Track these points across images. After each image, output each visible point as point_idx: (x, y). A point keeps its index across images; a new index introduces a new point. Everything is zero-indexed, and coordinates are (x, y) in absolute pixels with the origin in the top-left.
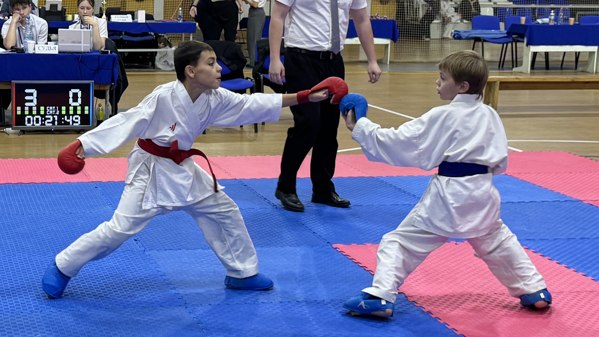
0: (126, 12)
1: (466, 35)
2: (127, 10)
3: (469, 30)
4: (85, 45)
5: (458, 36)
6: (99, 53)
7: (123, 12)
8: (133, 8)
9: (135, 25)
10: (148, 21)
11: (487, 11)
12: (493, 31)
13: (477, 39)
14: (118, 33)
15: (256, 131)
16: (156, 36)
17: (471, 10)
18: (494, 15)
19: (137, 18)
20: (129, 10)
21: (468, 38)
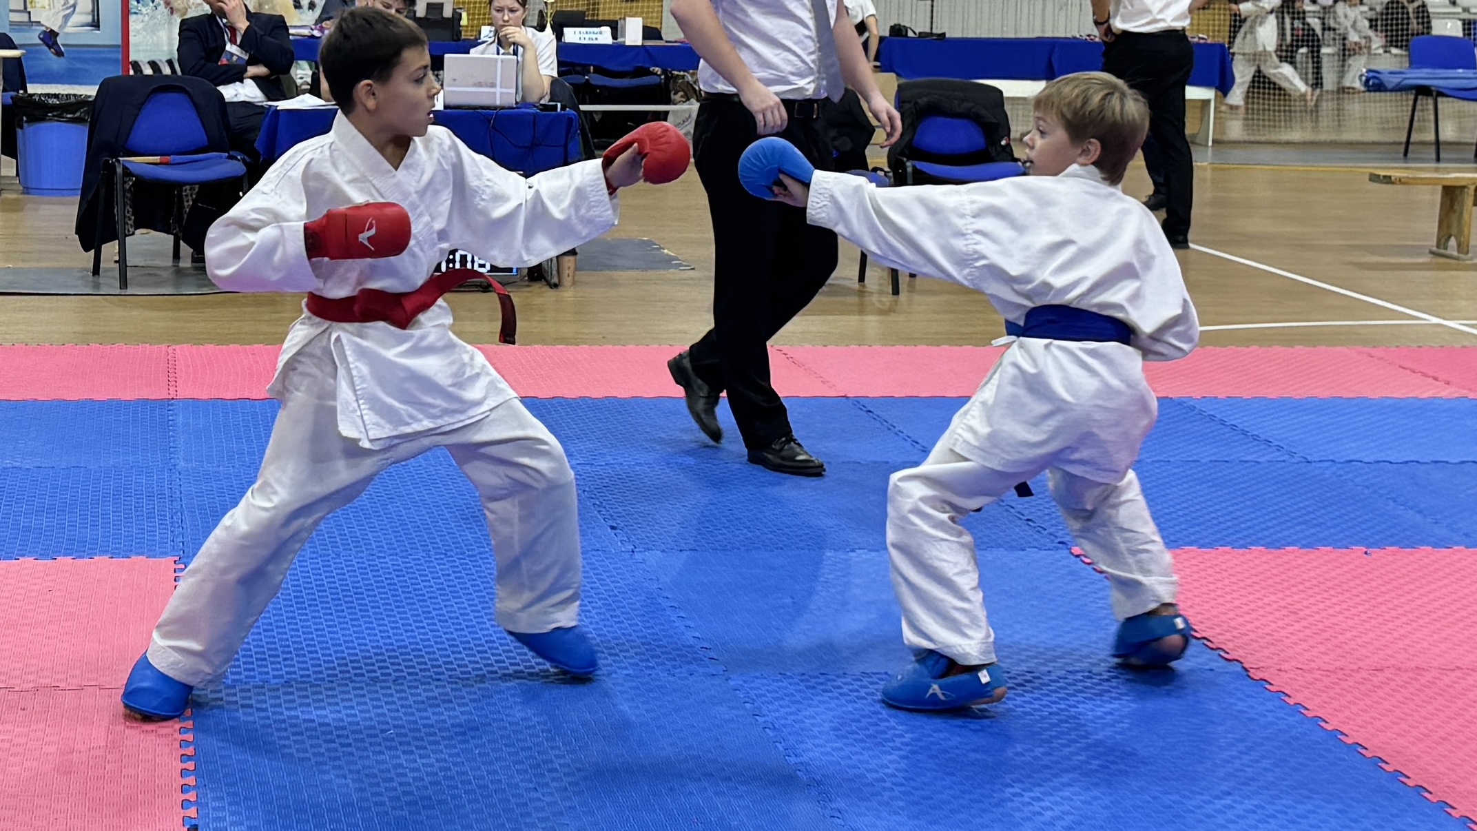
0: (598, 20)
1: (1395, 80)
2: (600, 18)
3: (1402, 70)
4: (503, 90)
5: (1376, 81)
6: (534, 110)
7: (592, 21)
8: (615, 14)
9: (619, 50)
10: (649, 43)
11: (1446, 27)
12: (1461, 71)
13: (1423, 91)
14: (578, 69)
15: (896, 291)
16: (666, 77)
17: (1408, 24)
18: (1464, 34)
19: (624, 36)
20: (606, 18)
21: (1399, 89)
